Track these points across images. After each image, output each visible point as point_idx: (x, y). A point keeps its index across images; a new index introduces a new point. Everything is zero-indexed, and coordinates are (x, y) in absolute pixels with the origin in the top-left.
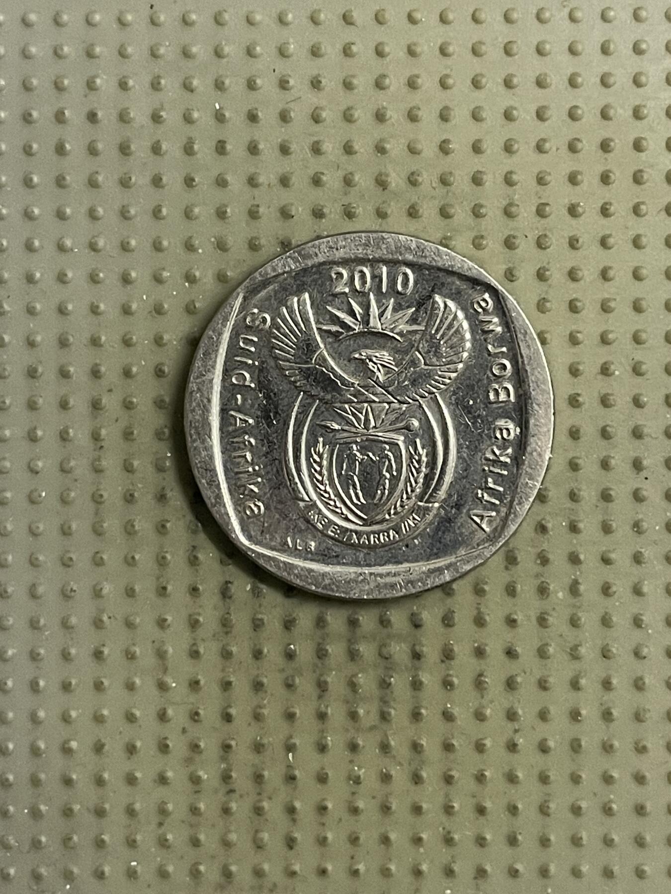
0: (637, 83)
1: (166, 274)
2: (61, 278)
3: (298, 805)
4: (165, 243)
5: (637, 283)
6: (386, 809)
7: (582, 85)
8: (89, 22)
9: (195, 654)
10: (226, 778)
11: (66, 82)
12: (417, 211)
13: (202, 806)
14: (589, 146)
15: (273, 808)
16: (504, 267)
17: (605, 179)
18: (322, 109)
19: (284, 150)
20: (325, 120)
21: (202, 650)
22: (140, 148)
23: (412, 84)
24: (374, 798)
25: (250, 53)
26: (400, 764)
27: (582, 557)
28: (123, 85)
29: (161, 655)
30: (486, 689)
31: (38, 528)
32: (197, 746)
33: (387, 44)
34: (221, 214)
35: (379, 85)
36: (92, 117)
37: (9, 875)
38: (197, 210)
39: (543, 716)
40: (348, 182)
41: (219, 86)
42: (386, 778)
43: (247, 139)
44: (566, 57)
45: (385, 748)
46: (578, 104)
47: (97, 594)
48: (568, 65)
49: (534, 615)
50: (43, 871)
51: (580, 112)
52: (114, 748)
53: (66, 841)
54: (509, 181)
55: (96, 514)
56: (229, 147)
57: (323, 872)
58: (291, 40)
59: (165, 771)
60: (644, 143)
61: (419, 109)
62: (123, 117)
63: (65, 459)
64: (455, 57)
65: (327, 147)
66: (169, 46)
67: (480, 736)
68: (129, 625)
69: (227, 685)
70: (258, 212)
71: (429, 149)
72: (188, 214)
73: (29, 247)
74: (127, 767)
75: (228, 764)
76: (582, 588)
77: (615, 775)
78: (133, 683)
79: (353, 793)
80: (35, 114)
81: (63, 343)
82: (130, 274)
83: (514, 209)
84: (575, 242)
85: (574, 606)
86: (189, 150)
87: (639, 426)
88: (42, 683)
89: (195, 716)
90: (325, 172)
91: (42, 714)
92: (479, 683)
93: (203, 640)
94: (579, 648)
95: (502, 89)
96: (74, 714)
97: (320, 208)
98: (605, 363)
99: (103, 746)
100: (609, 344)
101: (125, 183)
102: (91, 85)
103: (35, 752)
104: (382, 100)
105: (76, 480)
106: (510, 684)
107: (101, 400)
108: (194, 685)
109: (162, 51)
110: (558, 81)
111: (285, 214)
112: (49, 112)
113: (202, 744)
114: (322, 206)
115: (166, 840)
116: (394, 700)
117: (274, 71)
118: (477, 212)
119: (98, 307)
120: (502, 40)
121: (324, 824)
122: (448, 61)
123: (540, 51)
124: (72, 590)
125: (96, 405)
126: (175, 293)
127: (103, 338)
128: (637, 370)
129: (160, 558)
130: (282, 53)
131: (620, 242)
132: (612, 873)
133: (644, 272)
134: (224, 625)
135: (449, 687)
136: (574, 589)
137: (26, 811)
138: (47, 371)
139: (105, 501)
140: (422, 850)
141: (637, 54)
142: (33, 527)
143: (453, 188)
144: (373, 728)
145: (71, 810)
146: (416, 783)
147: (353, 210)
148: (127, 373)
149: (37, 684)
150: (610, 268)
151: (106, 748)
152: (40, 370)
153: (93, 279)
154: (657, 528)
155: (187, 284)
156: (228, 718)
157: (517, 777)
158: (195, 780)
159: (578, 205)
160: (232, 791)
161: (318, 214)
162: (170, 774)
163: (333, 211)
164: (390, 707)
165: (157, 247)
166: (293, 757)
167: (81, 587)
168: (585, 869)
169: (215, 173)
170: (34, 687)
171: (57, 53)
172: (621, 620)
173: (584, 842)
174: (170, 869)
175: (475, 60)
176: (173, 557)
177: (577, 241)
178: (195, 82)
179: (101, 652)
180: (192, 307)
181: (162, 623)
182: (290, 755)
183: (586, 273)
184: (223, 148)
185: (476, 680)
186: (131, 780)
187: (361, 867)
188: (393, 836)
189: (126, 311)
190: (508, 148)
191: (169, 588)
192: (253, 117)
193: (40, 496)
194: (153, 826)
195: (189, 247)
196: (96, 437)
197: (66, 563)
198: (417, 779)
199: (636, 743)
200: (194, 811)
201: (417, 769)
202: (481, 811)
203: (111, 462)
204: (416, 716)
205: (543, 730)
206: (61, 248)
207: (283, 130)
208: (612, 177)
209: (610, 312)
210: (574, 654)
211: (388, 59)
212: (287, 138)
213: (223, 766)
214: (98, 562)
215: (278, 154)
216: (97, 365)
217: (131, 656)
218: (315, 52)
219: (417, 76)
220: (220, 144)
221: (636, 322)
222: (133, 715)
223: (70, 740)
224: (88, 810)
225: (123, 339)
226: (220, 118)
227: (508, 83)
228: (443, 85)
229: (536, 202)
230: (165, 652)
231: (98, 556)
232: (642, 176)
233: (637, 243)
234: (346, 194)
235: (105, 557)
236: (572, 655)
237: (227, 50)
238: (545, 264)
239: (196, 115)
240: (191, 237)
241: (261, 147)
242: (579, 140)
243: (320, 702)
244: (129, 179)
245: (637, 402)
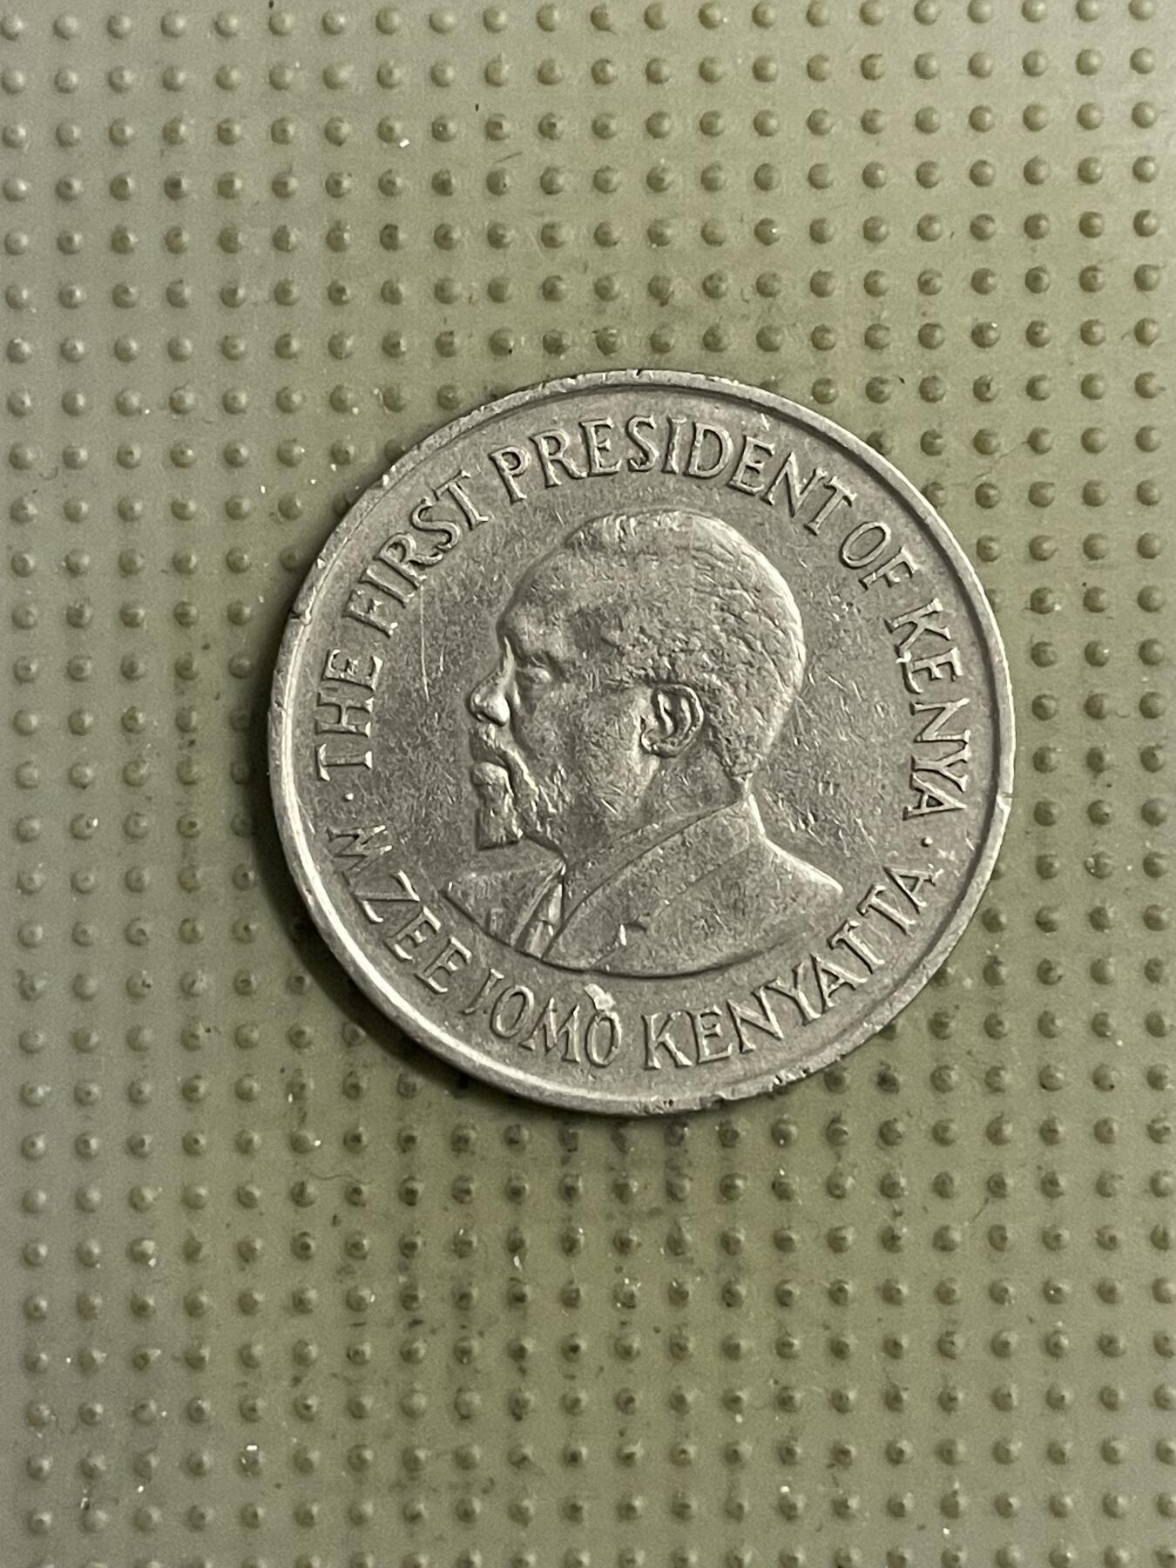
0: (1084, 121)
1: (299, 450)
2: (123, 459)
3: (529, 1345)
4: (297, 398)
5: (1090, 457)
6: (677, 1350)
7: (992, 125)
8: (166, 30)
9: (352, 1091)
10: (407, 1299)
11: (129, 131)
12: (719, 340)
13: (367, 1349)
14: (1004, 228)
15: (487, 1351)
16: (867, 431)
17: (1033, 282)
18: (557, 170)
20: (562, 189)
21: (364, 1084)
22: (254, 238)
23: (707, 127)
24: (657, 1331)
25: (436, 79)
26: (702, 1272)
27: (1003, 919)
28: (224, 136)
29: (297, 1089)
31: (87, 879)
32: (357, 1246)
33: (666, 61)
34: (390, 348)
35: (653, 129)
36: (172, 188)
37: (40, 1469)
38: (349, 343)
39: (942, 1187)
40: (603, 292)
41: (384, 134)
42: (678, 1297)
43: (432, 223)
44: (965, 79)
45: (675, 1246)
46: (984, 158)
47: (186, 989)
48: (969, 93)
49: (924, 1019)
50: (99, 1462)
51: (989, 171)
52: (217, 1251)
53: (137, 1414)
54: (871, 287)
55: (184, 855)
56: (402, 236)
57: (573, 1459)
58: (504, 56)
59: (303, 1291)
60: (1097, 222)
61: (720, 168)
62: (225, 188)
63: (130, 763)
64: (779, 80)
65: (566, 234)
66: (301, 68)
67: (837, 1224)
68: (242, 1042)
69: (407, 1142)
70: (451, 344)
71: (737, 236)
72: (335, 349)
73: (69, 408)
74: (240, 1281)
75: (410, 1276)
76: (1003, 971)
77: (1066, 1287)
78: (249, 1142)
79: (623, 1324)
80: (77, 185)
81: (126, 568)
82: (237, 451)
83: (880, 334)
84: (984, 389)
85: (991, 1002)
86: (334, 241)
87: (1097, 695)
88: (94, 1143)
89: (353, 1196)
90: (564, 276)
91: (95, 1196)
92: (833, 1134)
93: (365, 1066)
94: (1002, 1073)
95: (856, 134)
96: (149, 1195)
97: (556, 336)
98: (1038, 591)
99: (198, 1248)
100: (1045, 559)
101: (228, 298)
102: (170, 135)
103: (84, 1260)
104: (659, 154)
105: (149, 799)
106: (886, 1135)
107: (191, 663)
108: (352, 1142)
109: (289, 76)
110: (950, 119)
111: (498, 346)
112: (100, 180)
113: (366, 1243)
114: (560, 334)
115: (308, 1407)
116: (690, 1164)
117: (477, 107)
118: (819, 340)
119: (184, 506)
120: (858, 53)
121: (573, 1377)
122: (769, 89)
123: (921, 70)
124: (145, 985)
125: (183, 672)
126: (313, 482)
127: (194, 559)
128: (1091, 602)
130: (490, 78)
131: (1060, 388)
132: (1063, 1454)
133: (1101, 437)
135: (782, 1142)
136: (991, 973)
137: (69, 1360)
138: (100, 616)
139: (199, 833)
140: (739, 1418)
141: (1083, 73)
142: (80, 877)
143: (779, 300)
144: (654, 1213)
145: (145, 1358)
146: (729, 1305)
147: (612, 339)
148: (235, 618)
149: (87, 1143)
150: (1044, 431)
151: (205, 1251)
152: (88, 613)
153: (177, 459)
154: (1129, 868)
155: (333, 467)
156: (409, 1197)
157: (899, 1292)
158: (354, 1304)
159: (990, 327)
160: (416, 1323)
161: (553, 346)
162: (312, 1295)
163: (578, 343)
164: (685, 1176)
165: (283, 404)
166: (522, 1262)
167: (159, 977)
168: (1015, 1447)
169: (379, 279)
170: (81, 1149)
171: (114, 84)
172: (1071, 1024)
173: (1015, 1402)
174: (315, 1456)
175: (814, 86)
177: (988, 387)
178: (345, 129)
179: (195, 1089)
180: (342, 504)
181: (296, 1039)
182: (517, 1261)
183: (1002, 440)
184: (393, 237)
185: (828, 1128)
186: (246, 1305)
187: (638, 1449)
188: (690, 1397)
189: (232, 512)
190: (870, 233)
191: (309, 979)
192: (441, 186)
193: (89, 825)
194: (285, 1383)
195: (337, 404)
196: (182, 726)
197: (134, 938)
198: (729, 1298)
199: (1099, 1233)
200: (354, 1356)
201: (730, 1282)
202: (838, 1350)
203: (207, 768)
204: (727, 1190)
205: (941, 1212)
206: (122, 408)
207: (493, 206)
208: (1045, 279)
209: (1044, 506)
210: (992, 1083)
211: (667, 86)
212: (500, 220)
213: (402, 1279)
214: (188, 936)
215: (484, 247)
216: (184, 604)
217: (244, 1096)
218: (544, 77)
219: (716, 115)
220: (387, 232)
221: (1089, 522)
222: (249, 1195)
223: (143, 1239)
224: (175, 1359)
225: (227, 561)
226: (386, 187)
227: (868, 125)
228: (760, 127)
229: (918, 323)
230: (303, 1087)
231: (188, 927)
232: (1095, 277)
233: (1088, 389)
234: (600, 312)
235: (200, 928)
236: (989, 1085)
237: (397, 74)
238: (935, 426)
239: (346, 183)
240: (339, 388)
241: (456, 235)
242: (988, 218)
243: (565, 1169)
244: (234, 292)
245: (1092, 656)
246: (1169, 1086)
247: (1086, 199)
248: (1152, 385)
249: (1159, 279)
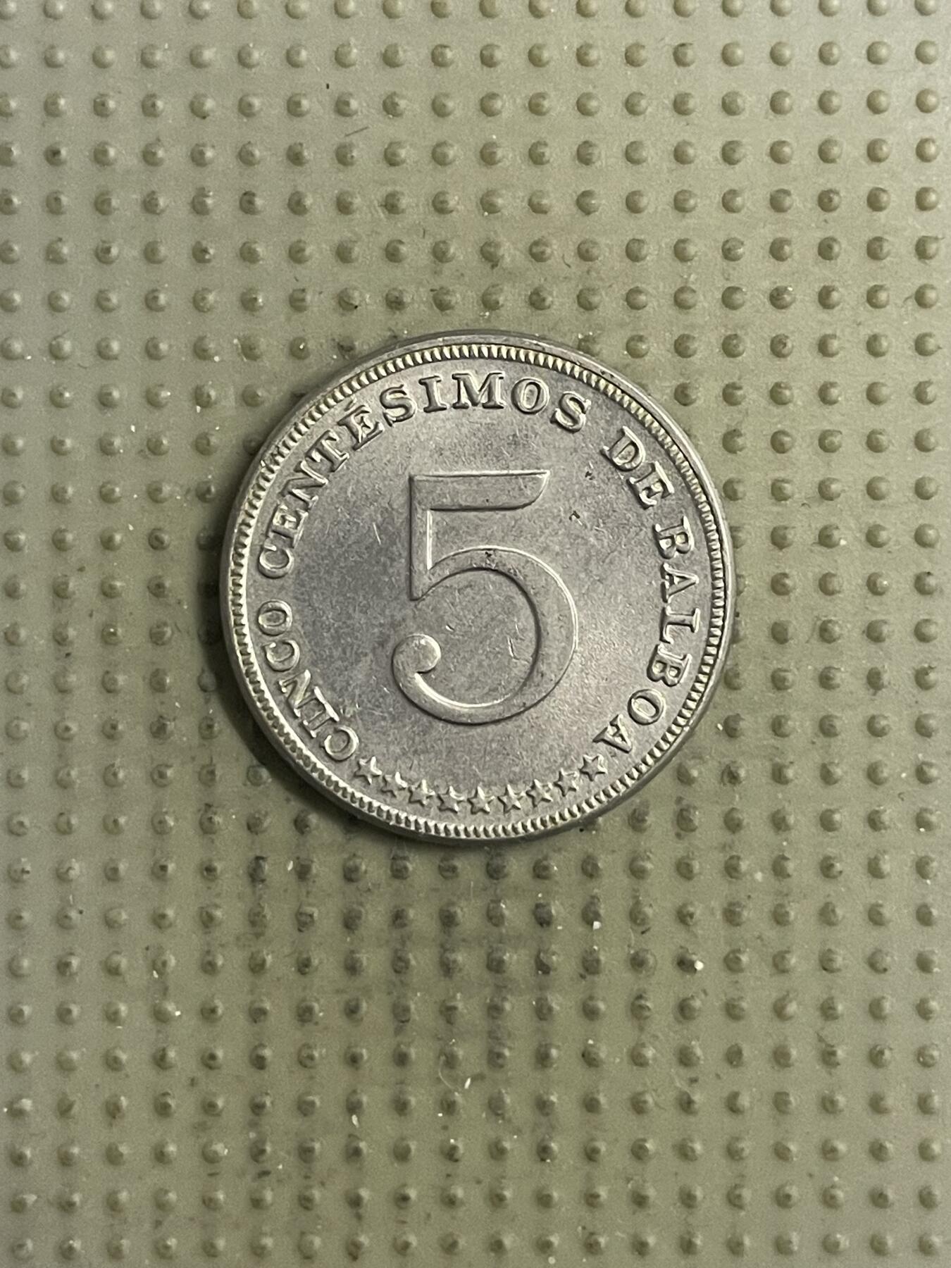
0: (873, 106)
1: (165, 394)
2: (7, 400)
3: (365, 1193)
4: (163, 347)
5: (872, 408)
6: (497, 1200)
7: (791, 109)
8: (48, 13)
9: (209, 967)
10: (257, 1153)
11: (13, 104)
12: (543, 300)
13: (221, 1196)
14: (801, 202)
15: (326, 1198)
16: (675, 383)
17: (825, 250)
18: (400, 144)
19: (343, 207)
20: (404, 161)
21: (220, 962)
22: (125, 202)
23: (535, 107)
24: (479, 1182)
25: (291, 60)
26: (518, 1131)
27: (791, 820)
28: (100, 108)
29: (158, 965)
30: (647, 1018)
32: (212, 1106)
33: (498, 47)
34: (248, 303)
35: (486, 108)
36: (53, 155)
38: (211, 298)
39: (734, 1057)
40: (439, 254)
41: (245, 109)
42: (497, 1152)
43: (287, 192)
44: (767, 66)
45: (495, 1107)
46: (784, 139)
47: (62, 876)
48: (771, 79)
49: (717, 905)
51: (787, 150)
52: (87, 1109)
54: (680, 253)
55: (60, 756)
56: (259, 202)
58: (353, 41)
59: (164, 1145)
60: (884, 198)
61: (546, 145)
62: (100, 156)
63: (12, 673)
64: (600, 67)
65: (407, 202)
66: (170, 48)
67: (640, 1089)
68: (110, 924)
69: (257, 1015)
70: (303, 300)
71: (560, 205)
72: (198, 303)
74: (106, 1138)
75: (259, 1133)
76: (790, 866)
77: (842, 1147)
78: (116, 1013)
79: (448, 1176)
81: (9, 498)
82: (110, 394)
83: (687, 296)
84: (780, 346)
85: (779, 893)
86: (198, 207)
87: (877, 621)
90: (405, 240)
92: (637, 1009)
93: (222, 946)
94: (787, 956)
95: (669, 114)
96: (27, 1058)
97: (397, 294)
98: (825, 528)
99: (70, 1107)
100: (831, 499)
101: (102, 255)
102: (50, 109)
104: (491, 131)
105: (29, 705)
106: (684, 1010)
107: (66, 584)
108: (208, 1013)
109: (158, 56)
110: (753, 101)
111: (345, 303)
113: (220, 1103)
114: (401, 292)
115: (167, 1247)
116: (509, 1035)
117: (328, 86)
118: (632, 301)
119: (62, 443)
120: (671, 42)
121: (404, 1222)
122: (591, 73)
124: (24, 871)
125: (59, 592)
127: (70, 490)
128: (872, 539)
129: (156, 821)
130: (340, 60)
131: (848, 346)
133: (884, 391)
134: (253, 923)
135: (591, 1016)
136: (778, 869)
139: (73, 736)
140: (552, 1260)
141: (872, 62)
143: (597, 264)
145: (22, 1203)
146: (542, 1160)
147: (447, 298)
148: (107, 543)
150: (833, 385)
151: (76, 1109)
153: (55, 400)
154: (904, 775)
155: (198, 408)
156: (259, 1063)
157: (693, 1150)
158: (209, 1158)
159: (786, 289)
160: (264, 1173)
161: (395, 304)
162: (172, 1148)
163: (417, 300)
164: (504, 1046)
165: (151, 352)
166: (359, 1121)
167: (37, 866)
169: (238, 240)
172: (849, 912)
173: (795, 1247)
175: (630, 71)
176: (176, 820)
177: (784, 344)
178: (209, 104)
179: (68, 965)
180: (205, 442)
181: (159, 920)
182: (354, 1119)
183: (796, 392)
184: (251, 202)
185: (633, 1004)
186: (112, 1157)
188: (507, 1241)
189: (105, 448)
190: (680, 205)
191: (171, 867)
192: (295, 157)
194: (147, 1226)
195: (201, 352)
196: (60, 640)
197: (15, 830)
198: (543, 1152)
199: (872, 1099)
200: (209, 1203)
201: (544, 1139)
202: (640, 1201)
203: (81, 678)
204: (542, 1059)
205: (732, 1080)
206: (6, 354)
207: (341, 176)
208: (836, 248)
209: (834, 451)
210: (779, 964)
211: (499, 69)
212: (347, 188)
213: (252, 1135)
214: (63, 829)
215: (333, 212)
216: (62, 531)
217: (113, 971)
218: (389, 60)
219: (542, 96)
220: (246, 198)
221: (870, 466)
222: (116, 1060)
223: (21, 1097)
224: (50, 1203)
225: (101, 492)
226: (245, 157)
227: (680, 106)
228: (582, 109)
229: (722, 284)
230: (164, 964)
231: (63, 819)
232: (881, 247)
233: (873, 347)
234: (436, 273)
235: (74, 821)
236: (775, 965)
237: (256, 55)
238: (735, 380)
239: (209, 154)
240: (201, 339)
241: (308, 202)
242: (787, 193)
243: (399, 1038)
244: (108, 250)
245: (873, 586)
246: (936, 970)
247: (872, 176)
248: (931, 344)
249: (937, 249)
